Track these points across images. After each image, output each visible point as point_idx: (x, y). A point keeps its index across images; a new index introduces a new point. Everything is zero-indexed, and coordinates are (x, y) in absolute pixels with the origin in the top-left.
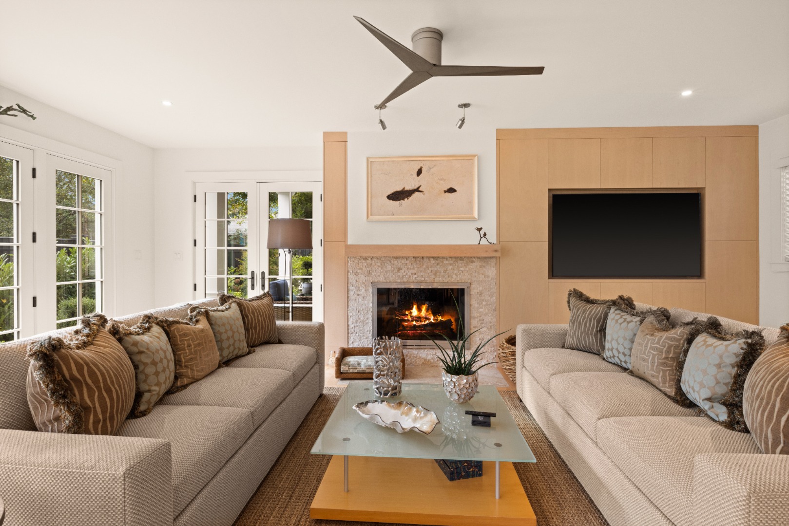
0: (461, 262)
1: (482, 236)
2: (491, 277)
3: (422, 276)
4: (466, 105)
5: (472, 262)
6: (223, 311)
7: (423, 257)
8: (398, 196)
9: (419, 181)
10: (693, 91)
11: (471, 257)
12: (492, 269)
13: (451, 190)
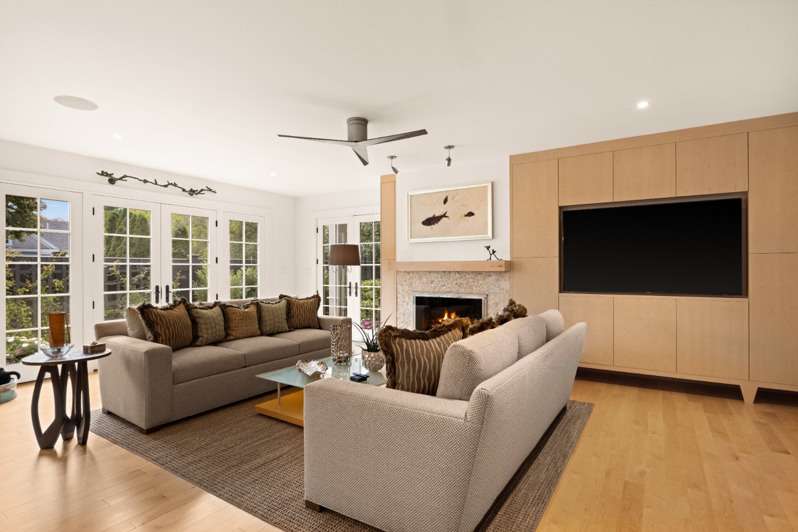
0: (480, 276)
1: (491, 253)
2: (505, 289)
3: (449, 288)
4: (450, 147)
5: (490, 276)
6: (273, 304)
7: (450, 272)
8: (430, 221)
9: (445, 208)
10: (649, 103)
11: (488, 272)
12: (507, 282)
13: (470, 214)
